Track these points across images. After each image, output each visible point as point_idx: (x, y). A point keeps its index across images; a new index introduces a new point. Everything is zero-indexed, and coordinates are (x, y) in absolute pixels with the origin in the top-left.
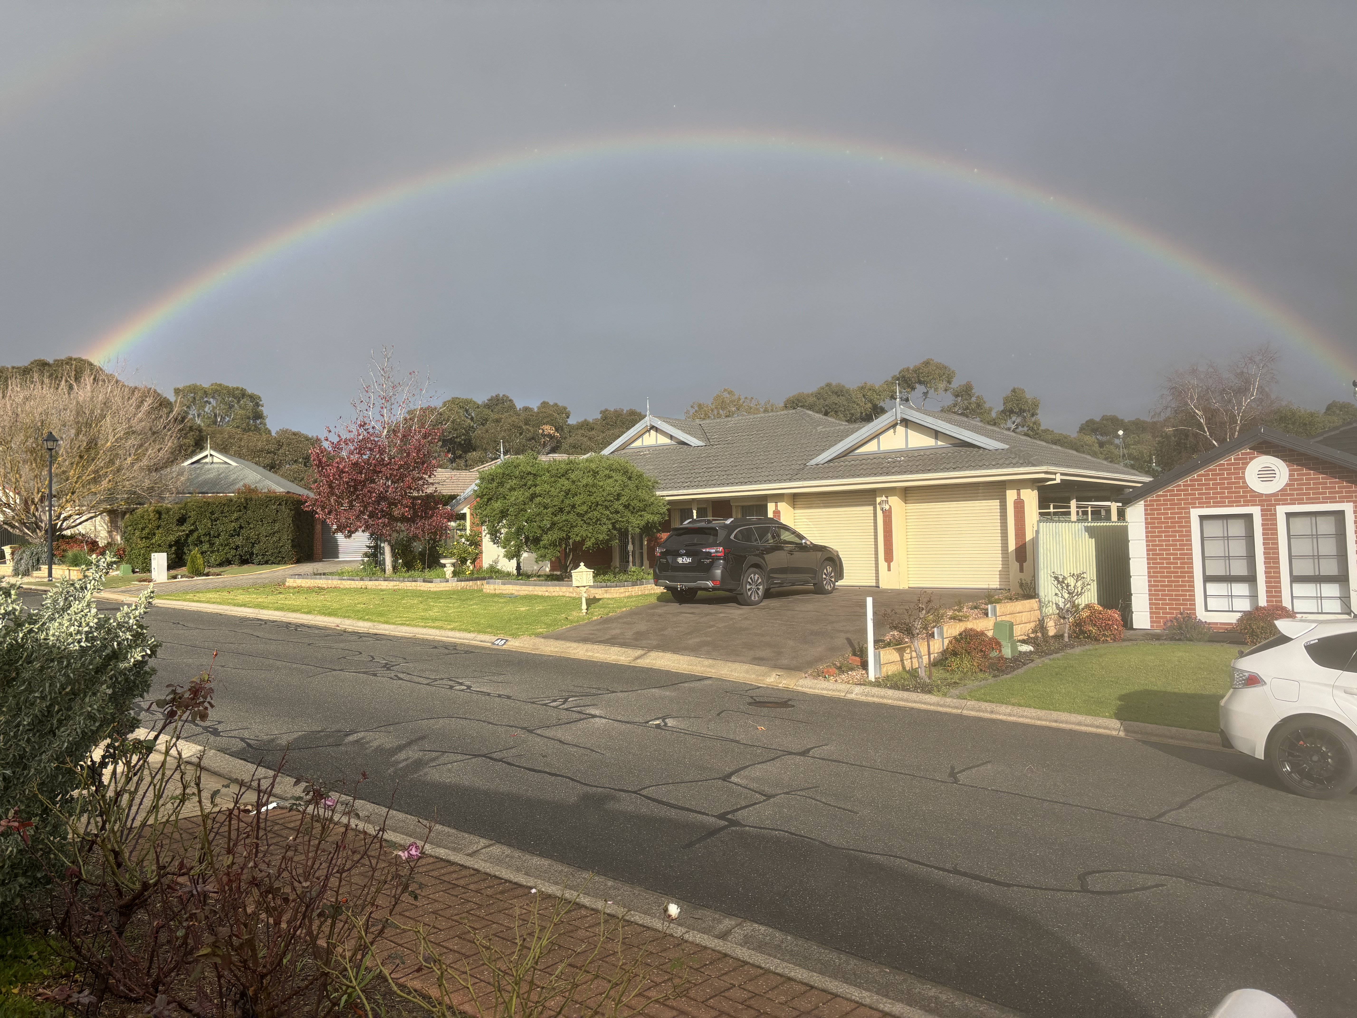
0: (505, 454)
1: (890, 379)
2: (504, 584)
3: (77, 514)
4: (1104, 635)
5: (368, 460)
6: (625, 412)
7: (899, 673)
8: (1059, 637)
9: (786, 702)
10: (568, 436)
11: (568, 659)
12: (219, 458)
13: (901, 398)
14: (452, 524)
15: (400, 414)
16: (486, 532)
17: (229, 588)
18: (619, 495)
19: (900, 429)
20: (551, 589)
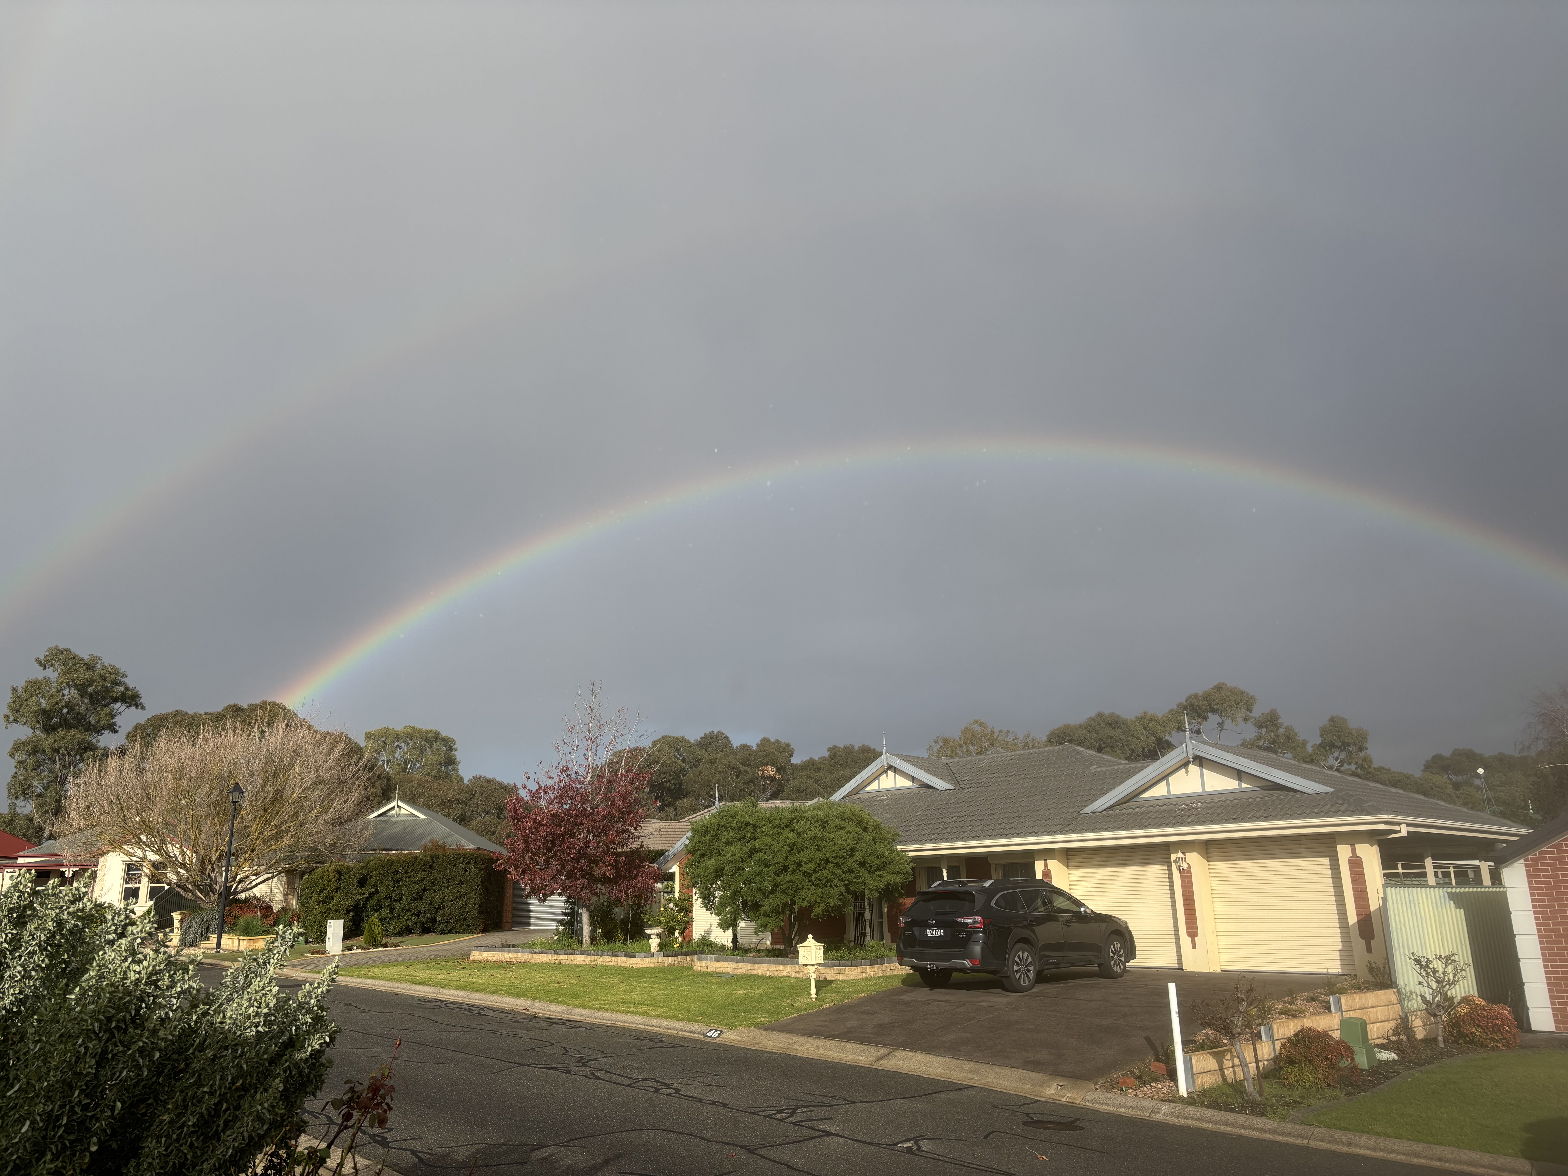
0: (720, 801)
1: (1175, 707)
2: (717, 960)
3: (255, 875)
4: (1493, 1039)
5: (569, 810)
6: (856, 748)
7: (1219, 1087)
8: (1430, 1041)
9: (1073, 1122)
10: (791, 777)
11: (795, 1058)
12: (406, 809)
13: (1191, 731)
14: (659, 885)
15: (604, 757)
16: (697, 895)
17: (406, 961)
18: (852, 850)
19: (1193, 769)
20: (773, 967)
